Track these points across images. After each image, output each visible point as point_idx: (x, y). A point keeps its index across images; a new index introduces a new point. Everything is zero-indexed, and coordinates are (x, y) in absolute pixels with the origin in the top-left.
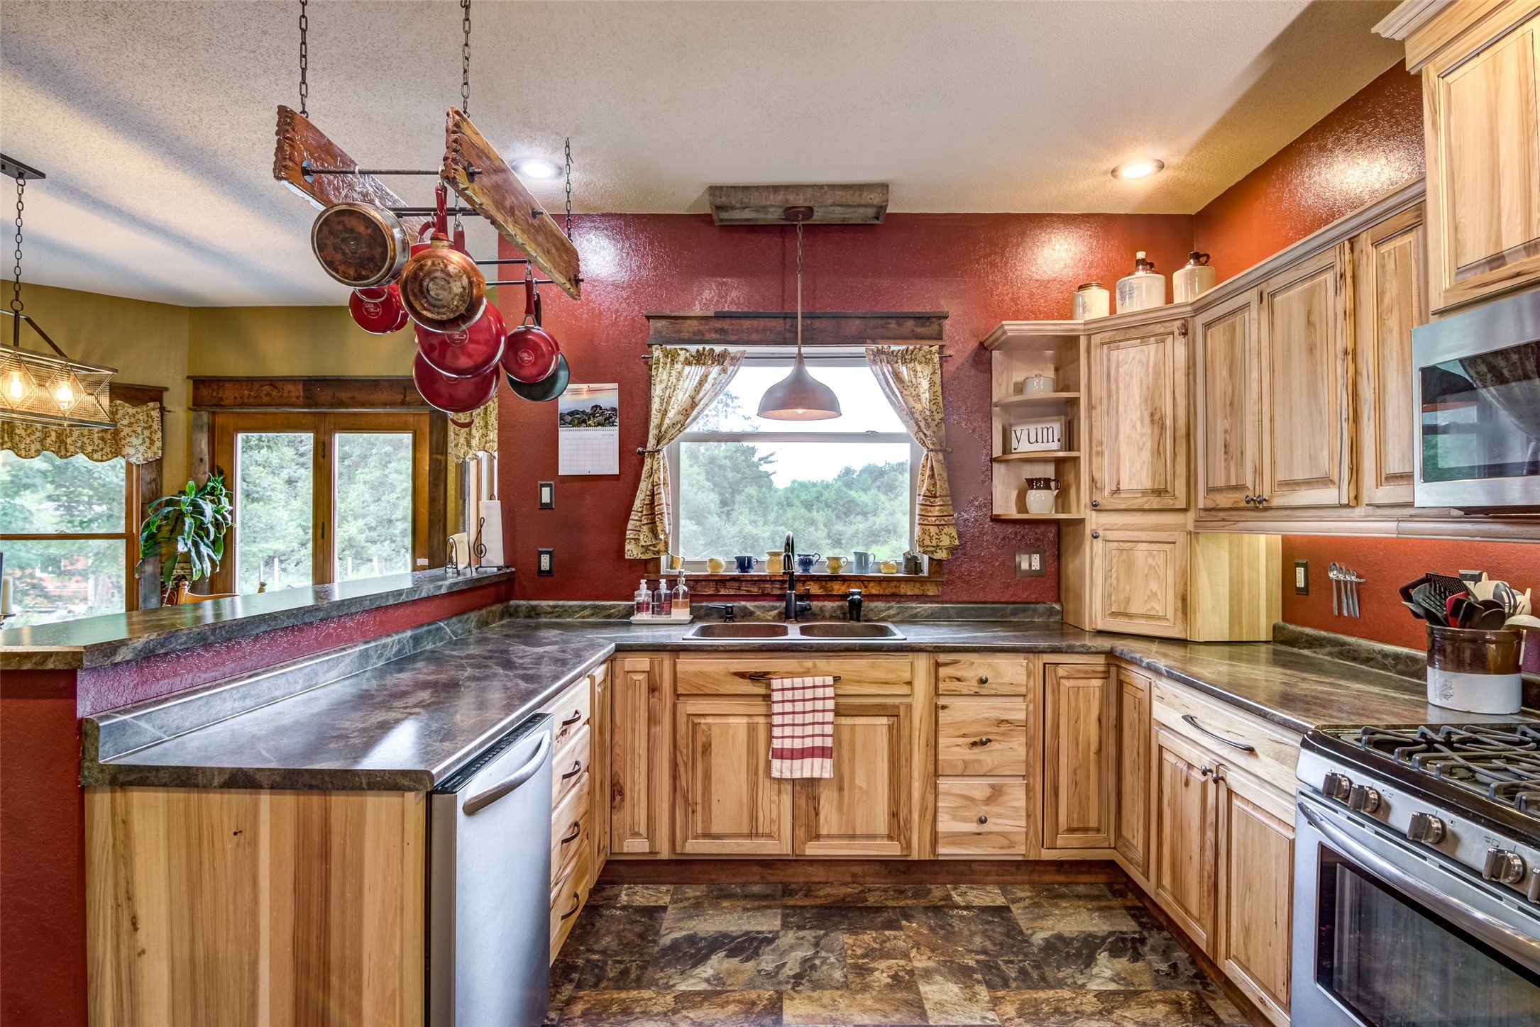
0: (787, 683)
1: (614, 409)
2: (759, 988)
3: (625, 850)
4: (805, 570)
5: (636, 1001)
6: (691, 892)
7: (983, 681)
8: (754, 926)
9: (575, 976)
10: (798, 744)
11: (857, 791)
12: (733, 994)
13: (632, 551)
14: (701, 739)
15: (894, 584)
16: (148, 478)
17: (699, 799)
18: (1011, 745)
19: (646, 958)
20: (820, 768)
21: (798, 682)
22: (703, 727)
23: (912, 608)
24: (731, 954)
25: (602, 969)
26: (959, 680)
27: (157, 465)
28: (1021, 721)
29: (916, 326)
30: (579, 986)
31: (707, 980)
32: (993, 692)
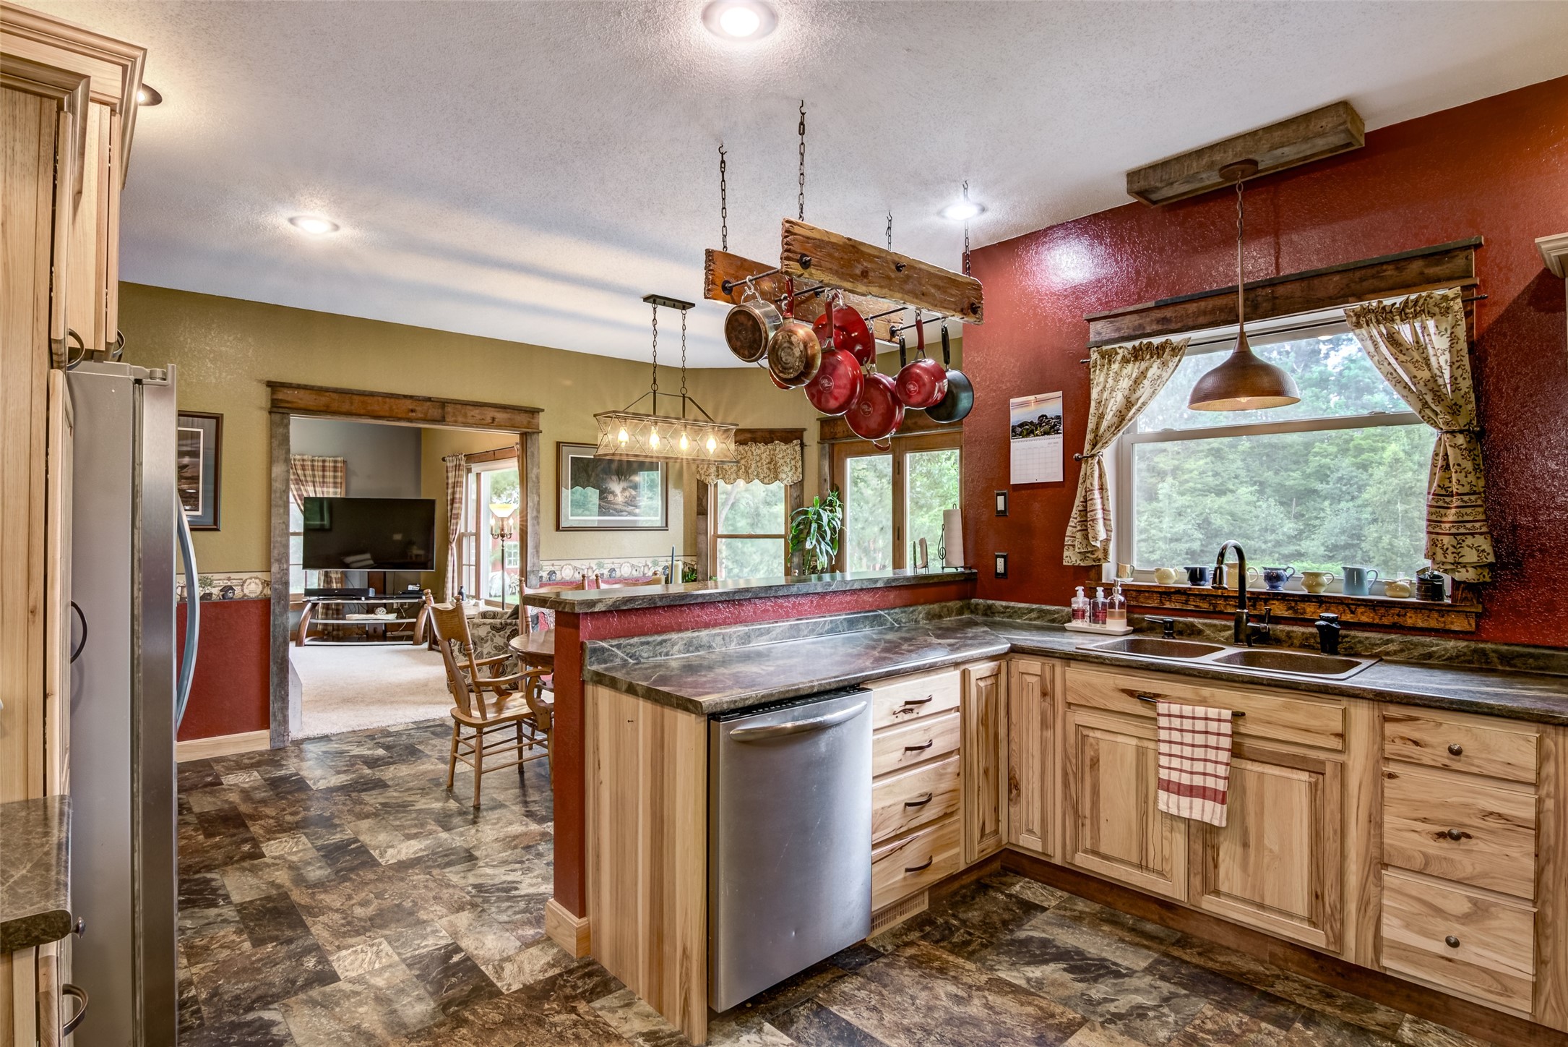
0: (1175, 709)
1: (1058, 417)
2: (1069, 1007)
3: (1021, 843)
4: (1273, 587)
5: (956, 967)
6: (1081, 905)
7: (1456, 753)
8: (1117, 957)
9: (928, 929)
10: (1186, 779)
11: (1266, 853)
12: (1041, 1000)
13: (1071, 557)
14: (1089, 753)
15: (1396, 611)
16: (795, 495)
17: (1088, 813)
18: (1509, 851)
19: (994, 940)
20: (1212, 813)
21: (1187, 710)
22: (1091, 740)
23: (1423, 645)
24: (1070, 970)
25: (952, 933)
26: (1416, 743)
27: (801, 484)
28: (1525, 820)
29: (1427, 266)
30: (923, 938)
31: (1029, 980)
32: (1475, 770)
